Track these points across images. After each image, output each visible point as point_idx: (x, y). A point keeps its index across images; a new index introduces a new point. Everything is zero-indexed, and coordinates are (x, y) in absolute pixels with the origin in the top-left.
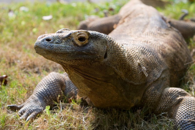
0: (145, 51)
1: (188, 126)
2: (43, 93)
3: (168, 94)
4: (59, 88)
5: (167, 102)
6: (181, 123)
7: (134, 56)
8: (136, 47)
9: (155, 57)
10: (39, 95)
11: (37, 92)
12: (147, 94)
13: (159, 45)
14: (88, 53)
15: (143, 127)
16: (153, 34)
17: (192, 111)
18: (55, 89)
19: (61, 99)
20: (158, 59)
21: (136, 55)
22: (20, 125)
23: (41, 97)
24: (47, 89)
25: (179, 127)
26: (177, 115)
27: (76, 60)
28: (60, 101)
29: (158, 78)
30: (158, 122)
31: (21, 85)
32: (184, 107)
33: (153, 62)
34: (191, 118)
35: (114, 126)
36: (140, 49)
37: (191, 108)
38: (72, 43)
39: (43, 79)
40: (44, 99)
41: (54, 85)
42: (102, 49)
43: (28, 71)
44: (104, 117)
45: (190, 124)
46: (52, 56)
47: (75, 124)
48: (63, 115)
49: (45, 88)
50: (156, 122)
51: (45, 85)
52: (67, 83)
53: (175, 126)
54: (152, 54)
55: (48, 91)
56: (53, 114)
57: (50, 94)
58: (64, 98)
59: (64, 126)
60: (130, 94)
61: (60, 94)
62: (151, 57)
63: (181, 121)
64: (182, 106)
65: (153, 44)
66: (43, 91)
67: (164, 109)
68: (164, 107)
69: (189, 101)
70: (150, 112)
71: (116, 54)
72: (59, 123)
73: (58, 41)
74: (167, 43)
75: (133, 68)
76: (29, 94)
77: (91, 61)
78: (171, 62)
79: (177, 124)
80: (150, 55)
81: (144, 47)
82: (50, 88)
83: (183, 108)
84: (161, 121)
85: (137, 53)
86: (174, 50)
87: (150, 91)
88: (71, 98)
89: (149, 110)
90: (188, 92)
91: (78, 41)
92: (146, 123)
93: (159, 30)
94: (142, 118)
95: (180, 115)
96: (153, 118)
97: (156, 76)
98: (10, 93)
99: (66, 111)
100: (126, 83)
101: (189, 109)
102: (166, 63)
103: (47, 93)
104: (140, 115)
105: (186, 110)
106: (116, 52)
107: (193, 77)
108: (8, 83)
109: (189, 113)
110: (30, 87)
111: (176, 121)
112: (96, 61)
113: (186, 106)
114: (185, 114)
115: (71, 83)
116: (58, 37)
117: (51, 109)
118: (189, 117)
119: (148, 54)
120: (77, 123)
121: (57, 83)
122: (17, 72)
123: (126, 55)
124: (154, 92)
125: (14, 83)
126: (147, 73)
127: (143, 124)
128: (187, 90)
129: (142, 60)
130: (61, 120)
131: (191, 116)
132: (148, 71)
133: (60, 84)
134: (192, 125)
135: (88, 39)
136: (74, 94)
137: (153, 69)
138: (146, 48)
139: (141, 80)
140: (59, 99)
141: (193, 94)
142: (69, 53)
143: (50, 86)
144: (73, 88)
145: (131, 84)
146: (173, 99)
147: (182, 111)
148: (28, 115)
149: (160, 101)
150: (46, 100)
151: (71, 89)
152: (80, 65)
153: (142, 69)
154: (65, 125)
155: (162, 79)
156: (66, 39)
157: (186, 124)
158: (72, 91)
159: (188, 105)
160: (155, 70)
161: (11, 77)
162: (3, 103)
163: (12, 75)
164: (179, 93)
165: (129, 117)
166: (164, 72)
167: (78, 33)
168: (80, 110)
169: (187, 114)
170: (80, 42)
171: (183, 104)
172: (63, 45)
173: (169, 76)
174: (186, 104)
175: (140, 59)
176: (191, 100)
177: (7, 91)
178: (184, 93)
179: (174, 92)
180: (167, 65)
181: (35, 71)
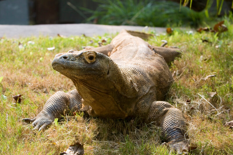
0: (136, 71)
1: (173, 132)
2: (52, 108)
3: (156, 106)
4: (65, 104)
5: (155, 113)
6: (167, 130)
7: (127, 74)
8: (128, 67)
9: (144, 76)
10: (48, 110)
11: (47, 108)
12: (138, 106)
13: (147, 67)
14: (96, 69)
15: (136, 134)
16: (141, 59)
17: (176, 120)
18: (61, 105)
19: (67, 113)
20: (146, 78)
21: (129, 74)
22: (33, 134)
23: (50, 112)
24: (55, 105)
25: (166, 133)
26: (164, 124)
27: (86, 75)
28: (66, 114)
29: (147, 93)
30: (149, 130)
31: (32, 102)
32: (170, 117)
33: (142, 80)
34: (175, 125)
35: (112, 133)
36: (131, 69)
37: (176, 117)
38: (83, 61)
39: (51, 97)
40: (53, 113)
41: (60, 101)
42: (106, 66)
43: (37, 91)
44: (103, 126)
45: (175, 131)
46: (68, 71)
47: (80, 132)
48: (69, 126)
49: (53, 104)
50: (147, 130)
51: (52, 102)
52: (71, 99)
53: (163, 132)
54: (142, 74)
55: (56, 106)
56: (60, 125)
57: (57, 108)
58: (69, 112)
59: (70, 135)
60: (123, 105)
61: (66, 109)
62: (140, 76)
63: (168, 128)
64: (168, 116)
65: (142, 65)
66: (51, 106)
67: (153, 119)
68: (153, 117)
69: (174, 111)
70: (141, 122)
71: (116, 71)
72: (66, 132)
73: (73, 58)
74: (154, 65)
75: (126, 83)
76: (40, 109)
77: (98, 77)
78: (157, 80)
79: (165, 131)
80: (139, 74)
81: (135, 68)
82: (57, 104)
83: (168, 117)
84: (151, 129)
85: (129, 72)
86: (159, 71)
87: (140, 104)
88: (75, 112)
89: (141, 120)
90: (172, 104)
91: (88, 59)
92: (139, 130)
93: (146, 56)
94: (135, 126)
95: (167, 123)
96: (144, 126)
97: (145, 92)
98: (24, 109)
99: (72, 122)
100: (121, 95)
101: (174, 118)
102: (153, 81)
103: (55, 108)
104: (133, 124)
105: (171, 119)
106: (116, 70)
107: (175, 93)
108: (22, 101)
109: (174, 121)
110: (40, 104)
111: (163, 128)
112: (101, 77)
113: (171, 116)
114: (171, 122)
115: (75, 100)
116: (73, 56)
117: (58, 121)
118: (174, 125)
119: (138, 73)
120: (81, 132)
121: (62, 99)
122: (29, 92)
123: (122, 73)
124: (144, 104)
125: (27, 101)
126: (137, 89)
127: (136, 131)
128: (171, 103)
129: (133, 78)
130: (68, 129)
131: (176, 124)
132: (139, 87)
133: (65, 100)
134: (177, 131)
135: (96, 58)
136: (77, 108)
137: (142, 86)
138: (136, 69)
139: (132, 94)
140: (65, 113)
141: (177, 106)
142: (81, 69)
143: (57, 102)
144: (76, 104)
145: (125, 97)
146: (160, 111)
147: (168, 120)
148: (40, 126)
149: (149, 112)
150: (54, 114)
151: (75, 104)
152: (88, 80)
153: (134, 86)
154: (71, 133)
155: (150, 94)
156: (79, 57)
157: (172, 130)
158: (75, 106)
159: (172, 115)
160: (144, 87)
161: (24, 96)
162: (19, 117)
163: (25, 95)
164: (164, 105)
165: (124, 126)
166: (151, 88)
167: (88, 53)
168: (83, 122)
169: (173, 122)
170: (90, 60)
171: (168, 114)
172: (77, 62)
173: (155, 92)
174: (171, 114)
175: (131, 77)
176: (175, 111)
177: (21, 107)
178: (169, 106)
179: (161, 105)
180: (154, 83)
181: (43, 91)
